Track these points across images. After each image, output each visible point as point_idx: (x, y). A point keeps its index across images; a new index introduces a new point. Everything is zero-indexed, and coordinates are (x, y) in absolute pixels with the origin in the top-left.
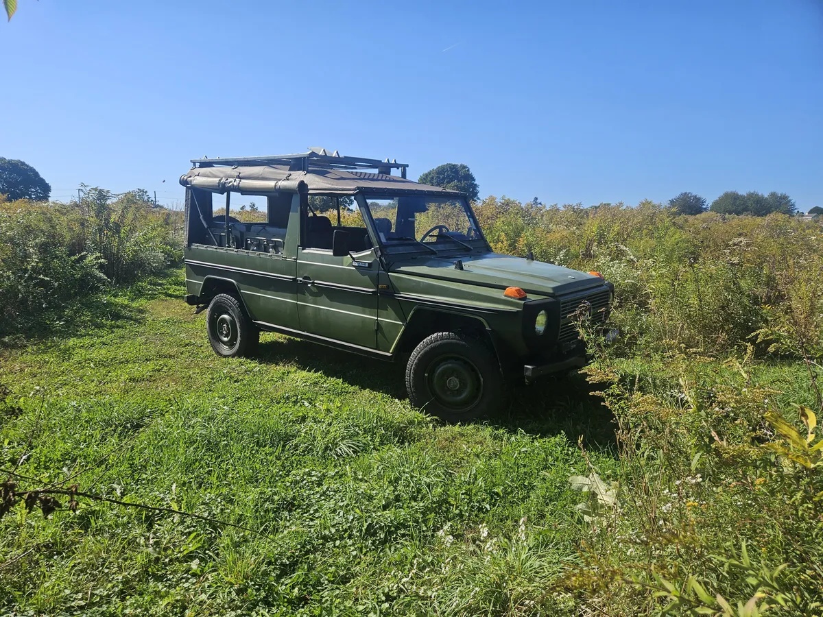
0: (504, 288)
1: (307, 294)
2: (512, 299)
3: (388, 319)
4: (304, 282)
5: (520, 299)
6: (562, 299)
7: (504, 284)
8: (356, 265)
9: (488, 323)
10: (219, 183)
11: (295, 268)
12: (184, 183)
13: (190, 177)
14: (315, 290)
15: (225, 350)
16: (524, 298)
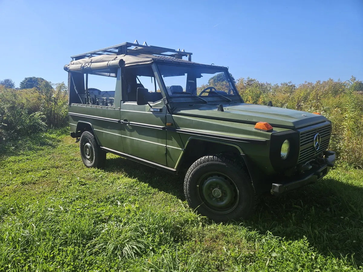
0: (254, 123)
1: (126, 130)
2: (261, 132)
3: (173, 146)
4: (124, 123)
5: (268, 131)
6: (301, 131)
7: (254, 120)
8: (153, 110)
9: (242, 150)
10: (81, 66)
11: (119, 114)
12: (66, 69)
13: (69, 65)
14: (130, 128)
15: (88, 163)
16: (271, 131)
